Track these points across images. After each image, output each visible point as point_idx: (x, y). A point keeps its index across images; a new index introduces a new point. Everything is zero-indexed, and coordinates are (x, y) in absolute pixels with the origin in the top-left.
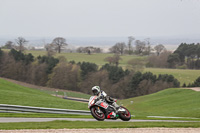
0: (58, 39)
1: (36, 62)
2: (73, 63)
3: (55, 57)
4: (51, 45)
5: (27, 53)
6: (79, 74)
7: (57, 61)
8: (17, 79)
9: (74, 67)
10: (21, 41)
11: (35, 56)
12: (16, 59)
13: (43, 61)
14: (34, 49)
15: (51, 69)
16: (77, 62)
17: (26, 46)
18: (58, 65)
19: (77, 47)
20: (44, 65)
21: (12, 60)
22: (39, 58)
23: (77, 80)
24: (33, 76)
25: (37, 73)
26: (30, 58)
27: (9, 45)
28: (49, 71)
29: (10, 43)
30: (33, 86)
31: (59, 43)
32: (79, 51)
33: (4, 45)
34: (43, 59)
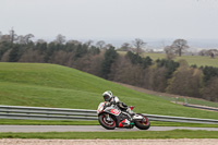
0: (178, 41)
1: (154, 66)
2: (195, 67)
3: (175, 60)
4: (172, 47)
5: (144, 56)
6: (201, 81)
7: (178, 65)
8: (133, 85)
9: (196, 71)
10: (139, 43)
11: (154, 59)
12: (133, 63)
13: (162, 65)
14: (152, 52)
15: (170, 73)
16: (199, 66)
17: (144, 48)
18: (179, 69)
19: (199, 50)
20: (163, 68)
21: (129, 63)
22: (158, 61)
23: (199, 86)
24: (151, 81)
25: (155, 77)
26: (149, 61)
27: (125, 47)
28: (169, 75)
29: (127, 44)
30: (152, 92)
31: (180, 45)
32: (202, 54)
33: (120, 47)
34: (162, 63)
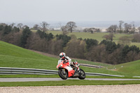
0: (70, 23)
1: (55, 39)
2: (81, 39)
3: (68, 35)
4: (66, 27)
5: (48, 32)
6: (85, 49)
7: (70, 38)
8: (42, 51)
9: (82, 42)
10: (44, 24)
11: (54, 34)
12: (41, 37)
13: (60, 38)
14: (53, 30)
15: (65, 44)
16: (83, 39)
17: (48, 28)
18: (71, 41)
19: (84, 28)
20: (60, 41)
21: (39, 38)
22: (57, 36)
23: (84, 52)
24: (53, 48)
25: (55, 46)
26: (51, 36)
27: (36, 27)
28: (64, 45)
29: (37, 25)
30: (53, 56)
31: (71, 26)
32: (85, 31)
33: (32, 27)
34: (60, 37)
